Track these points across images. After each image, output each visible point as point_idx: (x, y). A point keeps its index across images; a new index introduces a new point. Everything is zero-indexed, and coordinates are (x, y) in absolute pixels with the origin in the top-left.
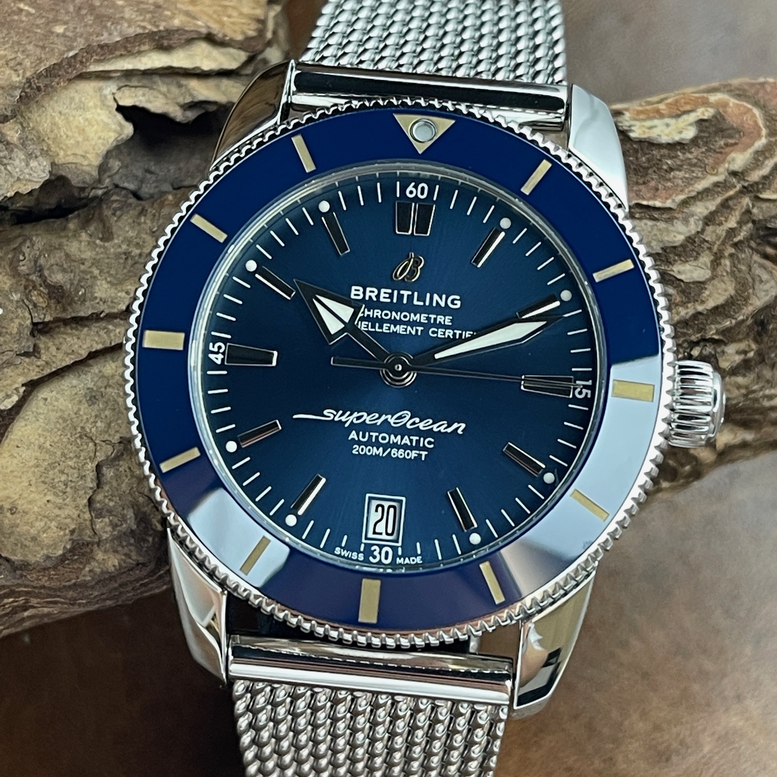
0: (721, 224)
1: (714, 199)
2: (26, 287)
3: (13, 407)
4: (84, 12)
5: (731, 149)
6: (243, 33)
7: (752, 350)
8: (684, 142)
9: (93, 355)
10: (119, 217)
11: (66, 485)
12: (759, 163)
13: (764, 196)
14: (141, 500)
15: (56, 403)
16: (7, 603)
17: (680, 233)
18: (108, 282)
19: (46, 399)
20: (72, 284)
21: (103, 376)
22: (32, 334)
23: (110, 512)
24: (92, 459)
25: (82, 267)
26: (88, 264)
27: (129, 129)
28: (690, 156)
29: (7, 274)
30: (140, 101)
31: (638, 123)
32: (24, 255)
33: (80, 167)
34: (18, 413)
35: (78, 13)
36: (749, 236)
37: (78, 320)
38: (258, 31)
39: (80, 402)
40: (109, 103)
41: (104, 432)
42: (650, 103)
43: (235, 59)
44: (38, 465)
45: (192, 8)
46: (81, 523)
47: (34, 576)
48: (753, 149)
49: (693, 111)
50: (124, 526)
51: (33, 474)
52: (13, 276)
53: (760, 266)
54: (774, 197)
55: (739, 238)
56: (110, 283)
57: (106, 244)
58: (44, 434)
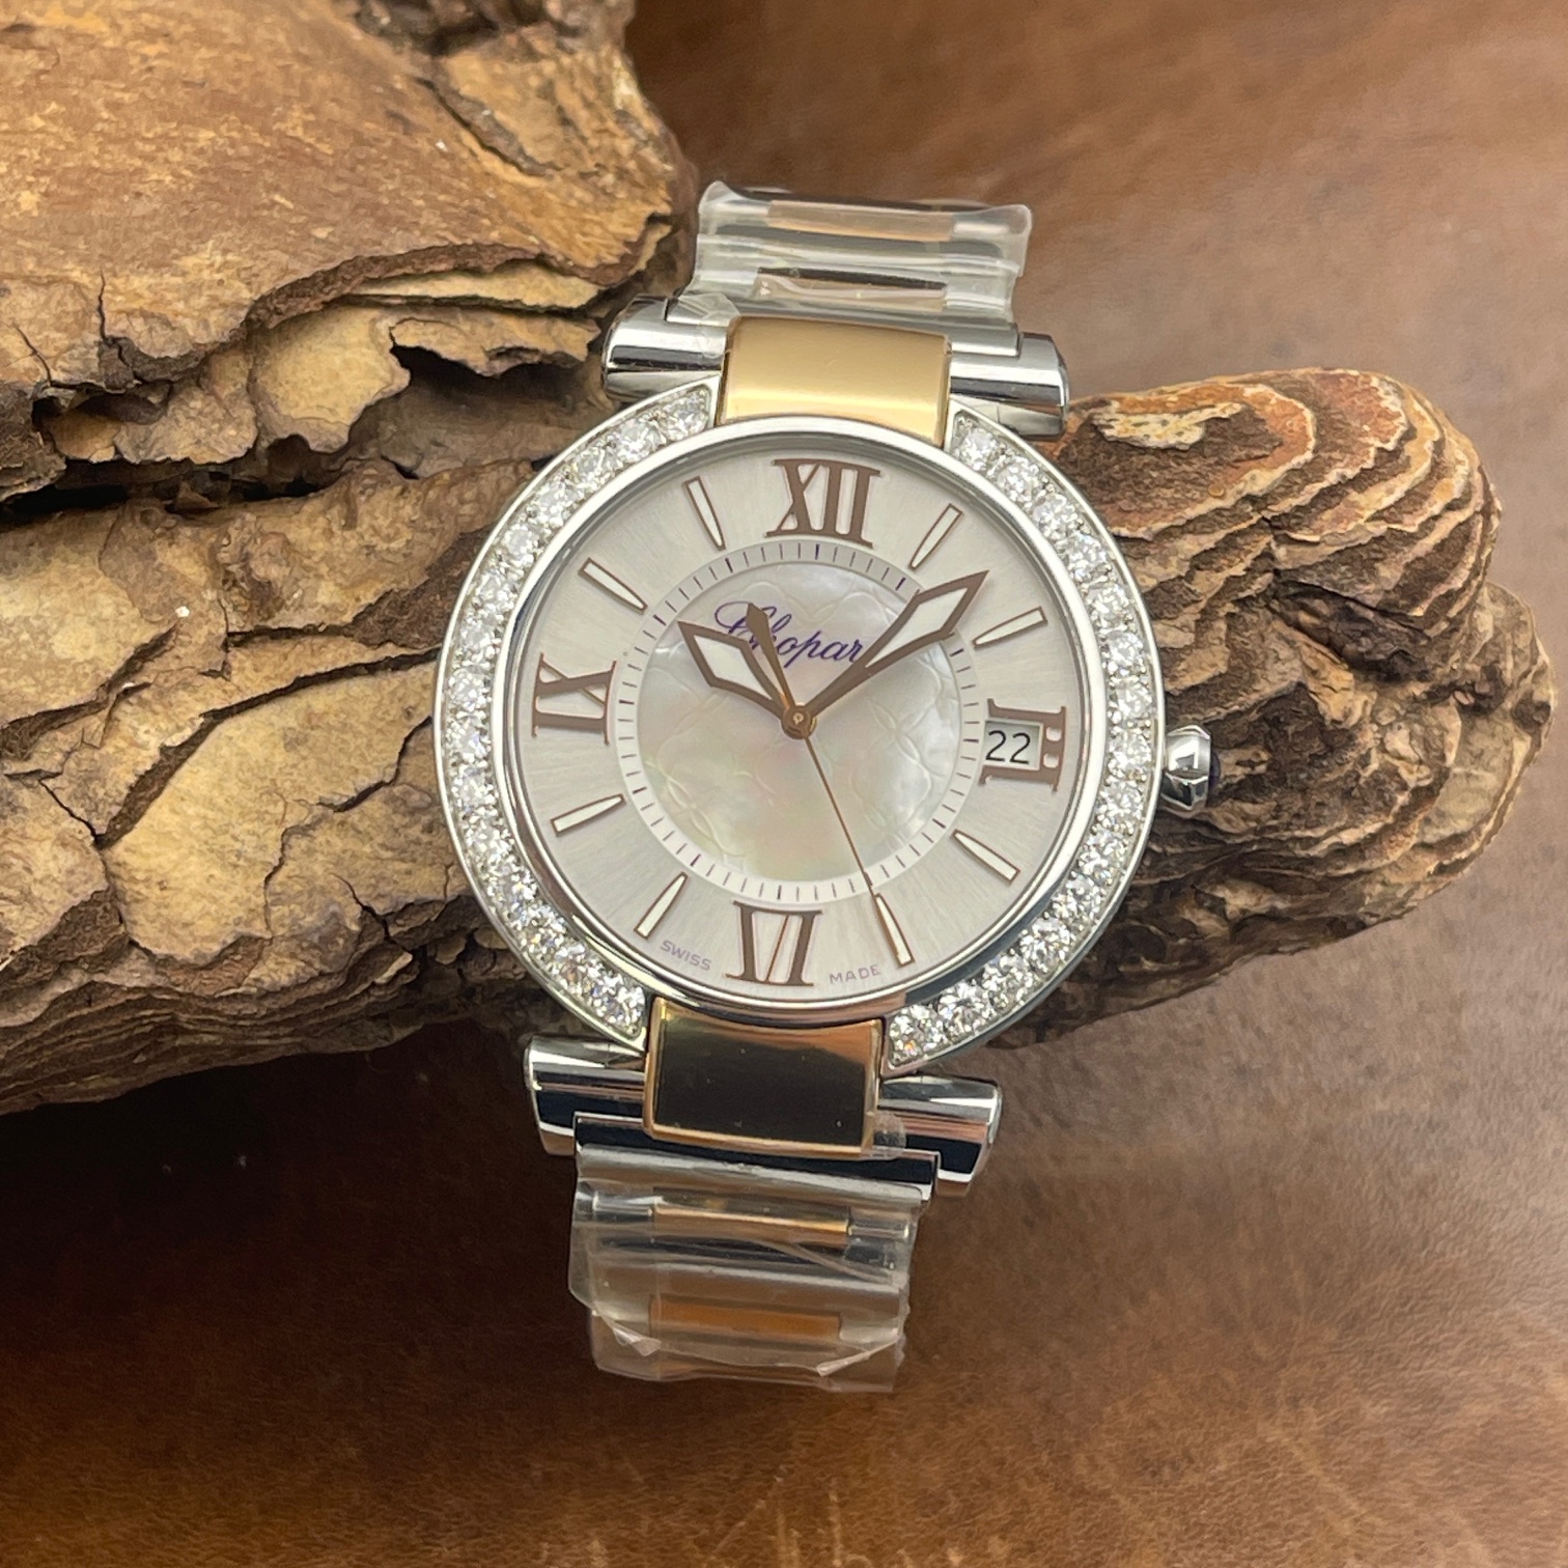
0: (1217, 571)
1: (1213, 532)
2: (225, 582)
3: (183, 744)
4: (362, 211)
5: (1252, 463)
6: (598, 258)
7: (1262, 762)
8: (1181, 448)
9: (302, 684)
10: (369, 497)
11: (239, 855)
12: (1296, 488)
13: (1294, 536)
14: (337, 886)
15: (241, 744)
16: (145, 1017)
17: (1151, 576)
18: (336, 585)
19: (230, 738)
20: (284, 582)
21: (312, 713)
22: (225, 646)
23: (292, 899)
24: (278, 823)
25: (306, 562)
26: (316, 558)
27: (403, 378)
28: (1188, 469)
29: (205, 564)
30: (429, 342)
31: (1122, 417)
32: (229, 538)
33: (327, 426)
34: (190, 754)
35: (354, 210)
36: (1269, 593)
37: (289, 633)
38: (623, 257)
39: (275, 746)
40: (382, 341)
41: (301, 788)
42: (1162, 392)
43: (578, 294)
44: (206, 826)
45: (531, 219)
46: (251, 911)
47: (181, 978)
48: (1288, 466)
49: (1212, 406)
50: (309, 919)
51: (198, 839)
52: (212, 568)
53: (1281, 637)
54: (1315, 539)
55: (1248, 593)
56: (340, 585)
57: (347, 534)
58: (219, 784)
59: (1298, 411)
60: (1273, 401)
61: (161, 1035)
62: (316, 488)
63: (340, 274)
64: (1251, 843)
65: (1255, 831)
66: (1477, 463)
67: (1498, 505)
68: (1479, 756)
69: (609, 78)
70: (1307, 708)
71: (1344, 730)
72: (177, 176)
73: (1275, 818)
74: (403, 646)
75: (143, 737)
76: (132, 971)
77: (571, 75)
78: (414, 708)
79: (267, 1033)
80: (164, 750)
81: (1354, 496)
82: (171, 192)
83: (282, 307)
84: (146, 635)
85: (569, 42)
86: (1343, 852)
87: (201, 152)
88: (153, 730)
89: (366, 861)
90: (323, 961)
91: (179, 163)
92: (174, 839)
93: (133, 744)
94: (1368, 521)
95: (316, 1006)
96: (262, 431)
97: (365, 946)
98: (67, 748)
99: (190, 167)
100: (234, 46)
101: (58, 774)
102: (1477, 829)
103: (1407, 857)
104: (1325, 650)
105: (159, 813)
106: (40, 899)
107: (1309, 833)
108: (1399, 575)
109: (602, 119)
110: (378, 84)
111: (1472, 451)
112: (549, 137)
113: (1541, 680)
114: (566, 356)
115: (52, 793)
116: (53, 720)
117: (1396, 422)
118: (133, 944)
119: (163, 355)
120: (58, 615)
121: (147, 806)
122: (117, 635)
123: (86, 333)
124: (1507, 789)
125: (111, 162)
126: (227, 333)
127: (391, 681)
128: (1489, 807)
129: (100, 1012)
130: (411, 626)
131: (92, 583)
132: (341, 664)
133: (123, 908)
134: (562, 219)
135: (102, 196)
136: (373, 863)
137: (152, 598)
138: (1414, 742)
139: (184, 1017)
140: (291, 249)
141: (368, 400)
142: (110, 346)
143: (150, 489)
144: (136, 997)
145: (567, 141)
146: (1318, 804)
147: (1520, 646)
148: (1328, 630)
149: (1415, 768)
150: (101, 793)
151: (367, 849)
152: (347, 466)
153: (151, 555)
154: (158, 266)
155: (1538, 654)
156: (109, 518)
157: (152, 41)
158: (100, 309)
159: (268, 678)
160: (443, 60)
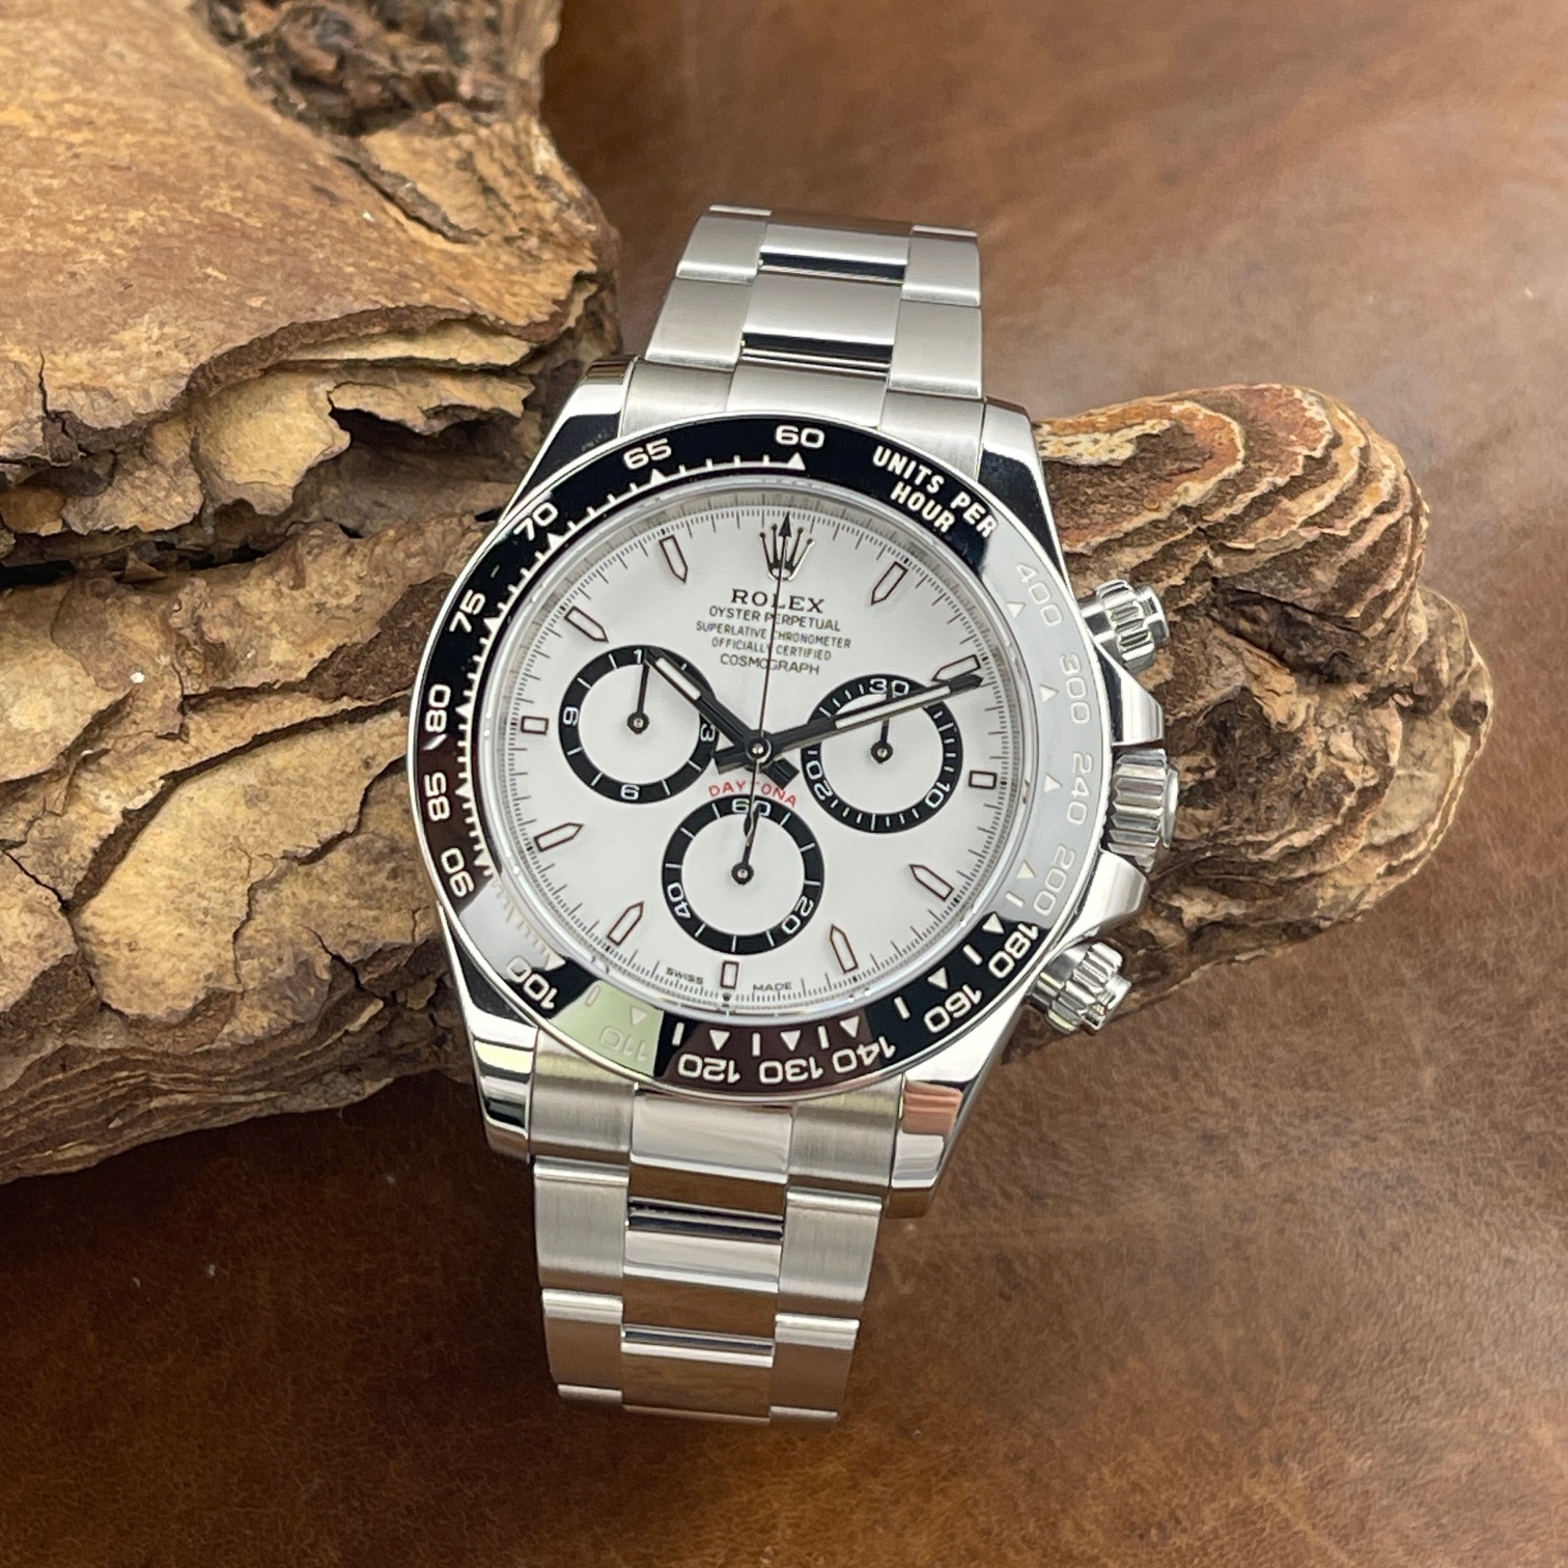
1: (1151, 544)
2: (178, 647)
3: (145, 807)
4: (293, 280)
5: (1185, 476)
6: (529, 316)
8: (1114, 464)
9: (260, 741)
10: (316, 556)
11: (206, 913)
12: (1228, 498)
13: (1230, 544)
14: (305, 936)
15: (202, 804)
16: (121, 1079)
18: (289, 643)
19: (191, 799)
20: (238, 642)
21: (272, 770)
22: (182, 710)
23: (262, 952)
24: (244, 879)
25: (258, 623)
26: (267, 619)
27: (343, 440)
28: (1122, 484)
29: (156, 630)
30: (367, 404)
31: (1054, 439)
32: (180, 604)
33: (270, 489)
34: (152, 817)
35: (286, 281)
36: (1208, 601)
37: (245, 694)
38: (553, 315)
39: (237, 803)
40: (319, 404)
41: (264, 843)
42: (1090, 415)
43: (511, 352)
44: (171, 887)
45: (460, 282)
46: (221, 966)
47: (155, 1037)
48: (1220, 476)
49: (1143, 424)
50: (279, 971)
51: (164, 898)
52: (163, 632)
53: (1222, 643)
54: (1251, 546)
55: (1189, 601)
56: (293, 643)
57: (295, 593)
58: (183, 845)
59: (1225, 425)
60: (1201, 416)
61: (136, 1098)
62: (262, 554)
63: (276, 342)
64: (1203, 850)
65: (1207, 837)
66: (1404, 467)
67: (1426, 507)
68: (1421, 757)
69: (529, 147)
70: (1250, 711)
71: (1289, 733)
72: (110, 255)
73: (1227, 823)
74: (359, 698)
75: (104, 803)
76: (105, 1033)
77: (490, 146)
78: (373, 758)
79: (242, 1088)
80: (126, 813)
81: (1286, 503)
82: (106, 272)
83: (222, 376)
84: (102, 701)
85: (484, 116)
86: (1293, 855)
87: (132, 231)
88: (114, 795)
89: (333, 911)
90: (295, 1012)
91: (111, 243)
92: (140, 901)
93: (96, 810)
94: (1301, 526)
95: (289, 1057)
96: (208, 497)
97: (336, 996)
98: (29, 817)
99: (122, 246)
100: (157, 131)
101: (22, 843)
102: (1423, 827)
103: (1355, 860)
104: (1266, 656)
105: (125, 877)
106: (11, 964)
107: (1260, 838)
108: (1334, 578)
109: (523, 186)
110: (302, 161)
111: (1398, 456)
112: (473, 205)
113: (1476, 680)
114: (503, 412)
115: (16, 862)
116: (15, 790)
117: (1322, 431)
118: (105, 1006)
119: (106, 425)
120: (13, 688)
121: (112, 871)
122: (73, 704)
123: (29, 408)
124: (1450, 789)
125: (44, 245)
126: (168, 401)
127: (350, 735)
128: (1434, 806)
129: (75, 1076)
130: (366, 678)
131: (45, 656)
132: (298, 719)
133: (93, 971)
134: (489, 282)
135: (37, 276)
136: (340, 913)
137: (106, 667)
138: (1358, 744)
139: (158, 1077)
140: (227, 319)
141: (310, 463)
142: (53, 421)
143: (98, 561)
144: (110, 1059)
145: (490, 208)
146: (1268, 808)
147: (1455, 647)
148: (1269, 636)
149: (1361, 768)
150: (66, 858)
151: (334, 899)
152: (292, 529)
153: (103, 625)
154: (97, 342)
155: (1472, 656)
156: (58, 592)
157: (77, 130)
158: (41, 386)
159: (226, 738)
160: (363, 138)
